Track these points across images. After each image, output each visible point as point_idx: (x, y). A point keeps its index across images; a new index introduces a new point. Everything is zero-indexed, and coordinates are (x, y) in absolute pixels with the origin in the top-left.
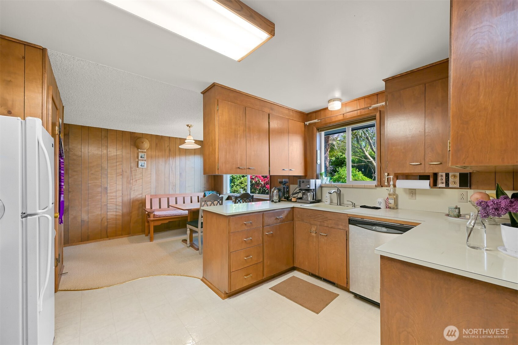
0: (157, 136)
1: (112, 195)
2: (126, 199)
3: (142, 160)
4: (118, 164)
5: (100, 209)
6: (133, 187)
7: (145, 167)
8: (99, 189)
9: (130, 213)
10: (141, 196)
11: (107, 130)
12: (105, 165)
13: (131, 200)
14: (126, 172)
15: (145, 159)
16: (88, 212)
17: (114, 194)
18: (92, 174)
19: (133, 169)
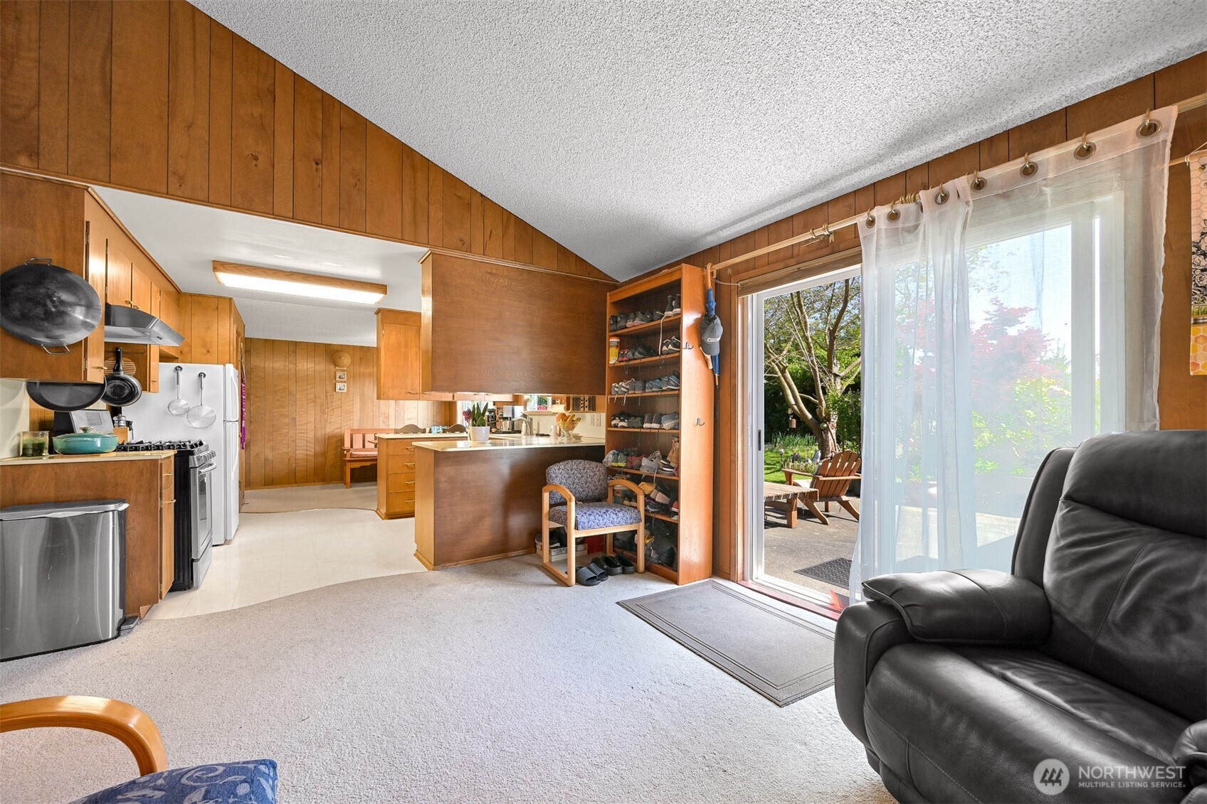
0: (361, 347)
1: (301, 427)
2: (319, 434)
3: (341, 382)
4: (309, 387)
5: (287, 446)
6: (329, 418)
7: (345, 391)
8: (286, 420)
9: (324, 454)
10: (339, 430)
11: (296, 343)
12: (293, 388)
13: (327, 436)
14: (320, 398)
15: (345, 380)
16: (273, 449)
17: (305, 427)
18: (278, 400)
19: (328, 394)
